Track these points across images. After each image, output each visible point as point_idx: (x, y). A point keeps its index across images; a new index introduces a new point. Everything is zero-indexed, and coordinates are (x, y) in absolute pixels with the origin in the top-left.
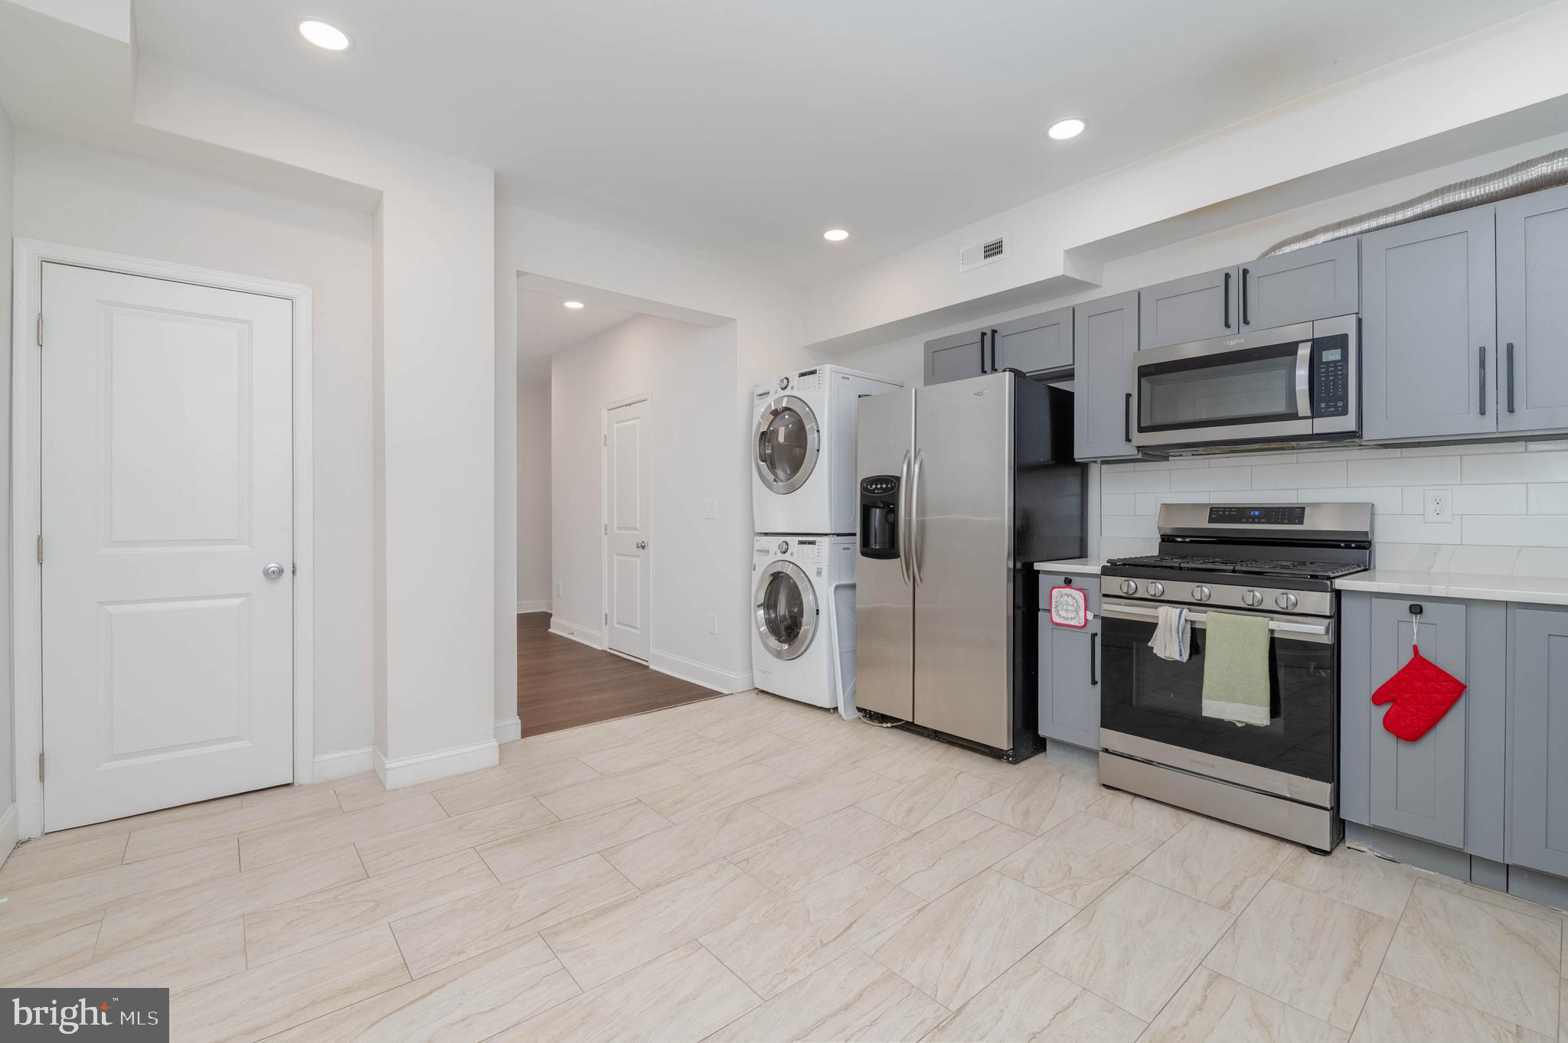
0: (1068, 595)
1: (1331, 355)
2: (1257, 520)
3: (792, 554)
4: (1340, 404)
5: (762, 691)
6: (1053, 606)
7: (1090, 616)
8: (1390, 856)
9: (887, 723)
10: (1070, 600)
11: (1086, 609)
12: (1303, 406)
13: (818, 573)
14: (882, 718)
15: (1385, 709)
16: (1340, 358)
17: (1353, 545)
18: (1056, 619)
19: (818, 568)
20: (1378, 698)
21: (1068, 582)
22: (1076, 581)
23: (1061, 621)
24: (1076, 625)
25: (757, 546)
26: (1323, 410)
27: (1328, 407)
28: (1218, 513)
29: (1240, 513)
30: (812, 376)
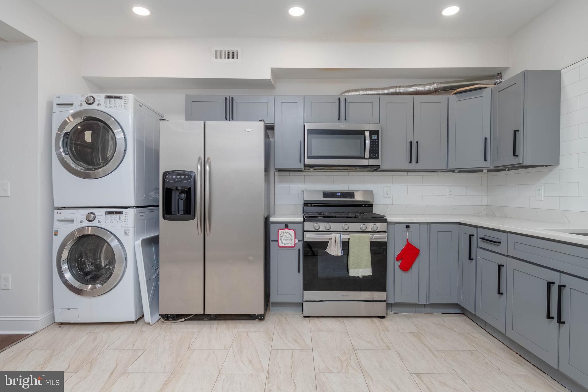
0: (286, 233)
1: (375, 137)
2: (340, 197)
3: (99, 222)
4: (377, 155)
5: (62, 324)
6: (279, 238)
7: (297, 241)
8: (396, 312)
9: (181, 319)
10: (287, 235)
11: (295, 239)
12: (367, 155)
13: (126, 233)
14: (177, 317)
15: (400, 262)
16: (377, 139)
17: (367, 206)
18: (281, 244)
19: (125, 230)
20: (398, 259)
21: (287, 227)
22: (290, 226)
23: (283, 245)
24: (291, 246)
25: (56, 217)
26: (372, 157)
27: (373, 156)
28: (326, 194)
29: (333, 194)
30: (118, 100)
